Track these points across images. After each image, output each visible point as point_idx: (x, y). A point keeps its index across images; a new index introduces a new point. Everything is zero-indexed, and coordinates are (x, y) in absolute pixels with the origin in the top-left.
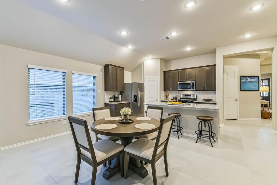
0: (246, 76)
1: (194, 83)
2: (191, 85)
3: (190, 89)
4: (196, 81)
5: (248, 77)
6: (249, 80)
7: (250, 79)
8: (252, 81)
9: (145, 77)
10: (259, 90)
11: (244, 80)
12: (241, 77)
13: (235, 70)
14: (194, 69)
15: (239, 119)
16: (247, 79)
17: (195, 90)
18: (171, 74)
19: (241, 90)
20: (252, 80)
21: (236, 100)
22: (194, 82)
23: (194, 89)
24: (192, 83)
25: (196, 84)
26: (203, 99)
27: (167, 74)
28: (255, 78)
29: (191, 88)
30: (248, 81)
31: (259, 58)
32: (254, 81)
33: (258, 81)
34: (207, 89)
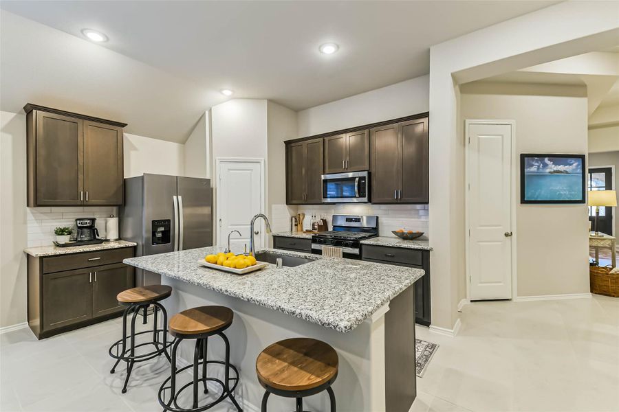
0: (541, 156)
1: (363, 178)
2: (356, 184)
3: (355, 200)
4: (373, 171)
5: (546, 160)
6: (552, 167)
7: (555, 164)
8: (561, 172)
9: (217, 158)
10: (583, 201)
11: (534, 169)
12: (525, 159)
13: (502, 136)
14: (366, 131)
15: (517, 299)
16: (545, 165)
17: (370, 201)
18: (305, 150)
19: (523, 201)
20: (561, 168)
21: (507, 235)
22: (365, 174)
23: (365, 199)
24: (360, 178)
25: (374, 183)
26: (394, 232)
27: (294, 149)
28: (569, 160)
29: (357, 195)
30: (548, 170)
31: (585, 95)
32: (567, 172)
33: (580, 171)
34: (405, 199)
